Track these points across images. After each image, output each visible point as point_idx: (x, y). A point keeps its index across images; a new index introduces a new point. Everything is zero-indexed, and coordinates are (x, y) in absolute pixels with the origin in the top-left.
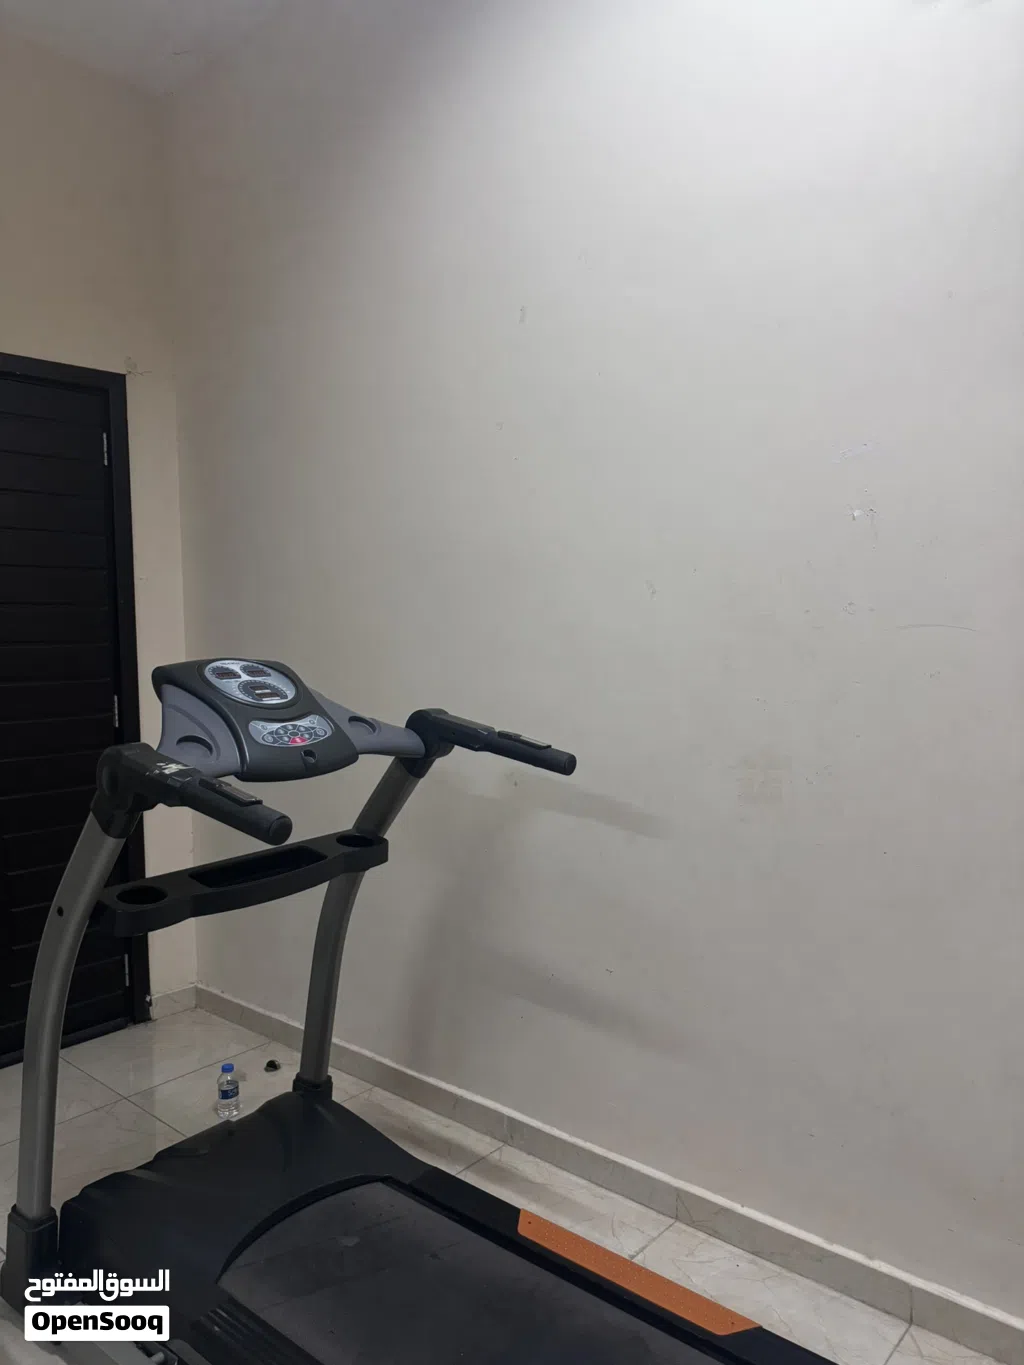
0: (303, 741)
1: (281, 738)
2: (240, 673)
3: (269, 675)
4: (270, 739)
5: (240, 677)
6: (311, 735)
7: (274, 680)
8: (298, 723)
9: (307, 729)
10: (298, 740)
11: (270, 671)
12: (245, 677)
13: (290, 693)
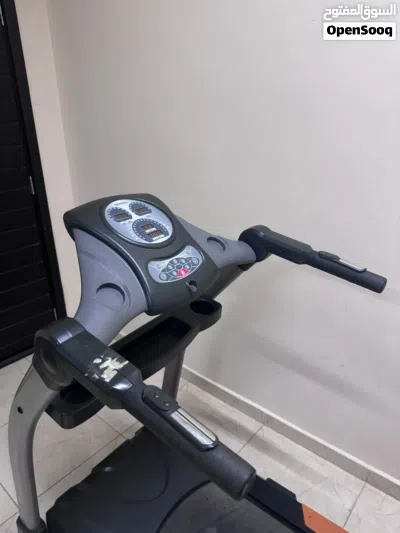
0: (186, 272)
1: (171, 273)
2: (130, 212)
3: (150, 211)
4: (164, 276)
5: (131, 217)
6: (189, 264)
7: (155, 216)
8: (179, 256)
9: (186, 260)
10: (183, 272)
11: (150, 207)
12: (135, 217)
13: (169, 228)
